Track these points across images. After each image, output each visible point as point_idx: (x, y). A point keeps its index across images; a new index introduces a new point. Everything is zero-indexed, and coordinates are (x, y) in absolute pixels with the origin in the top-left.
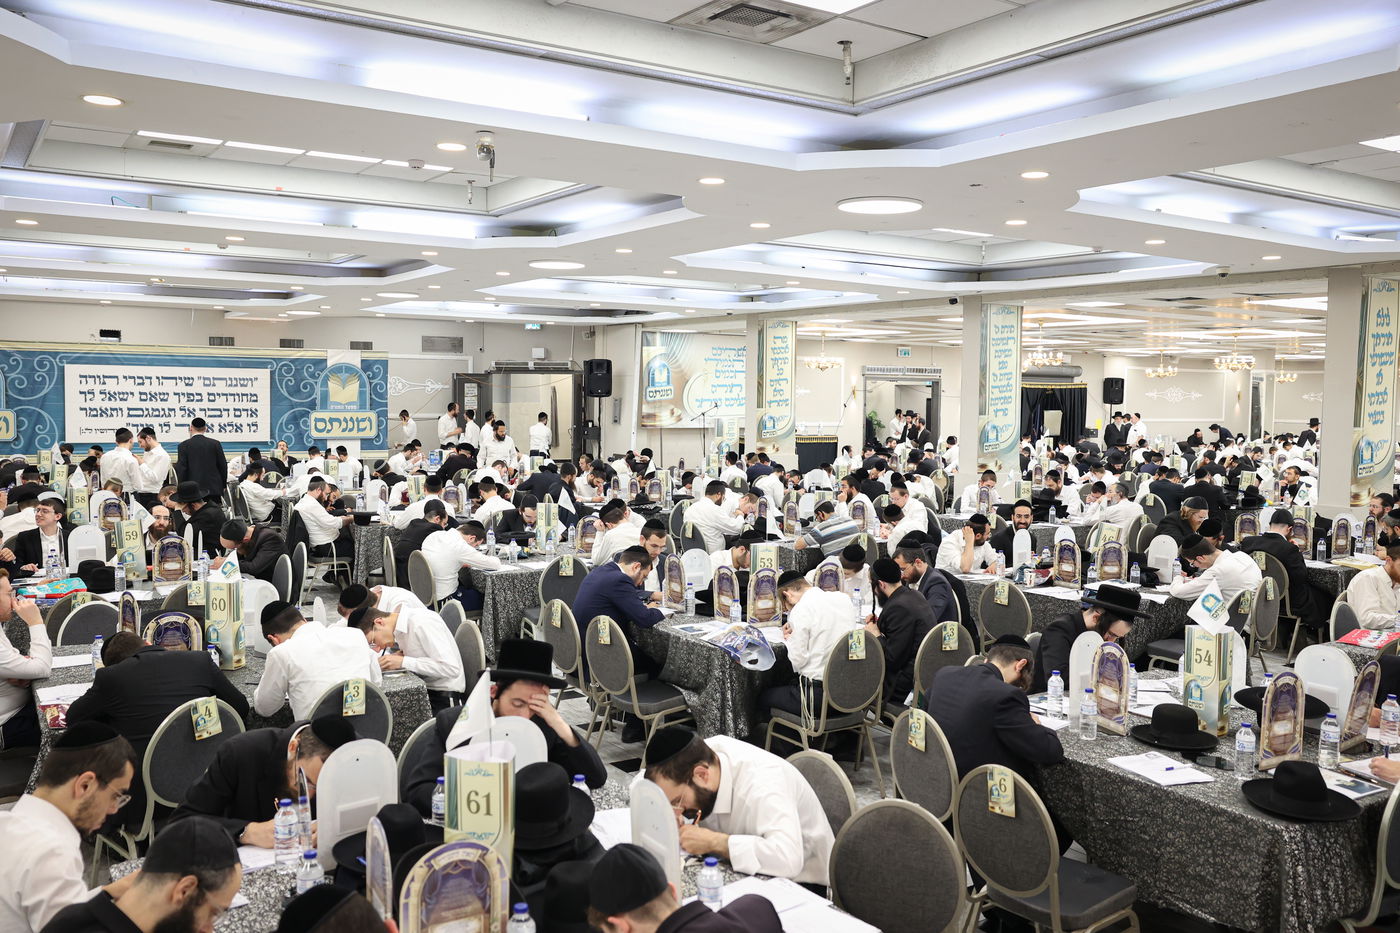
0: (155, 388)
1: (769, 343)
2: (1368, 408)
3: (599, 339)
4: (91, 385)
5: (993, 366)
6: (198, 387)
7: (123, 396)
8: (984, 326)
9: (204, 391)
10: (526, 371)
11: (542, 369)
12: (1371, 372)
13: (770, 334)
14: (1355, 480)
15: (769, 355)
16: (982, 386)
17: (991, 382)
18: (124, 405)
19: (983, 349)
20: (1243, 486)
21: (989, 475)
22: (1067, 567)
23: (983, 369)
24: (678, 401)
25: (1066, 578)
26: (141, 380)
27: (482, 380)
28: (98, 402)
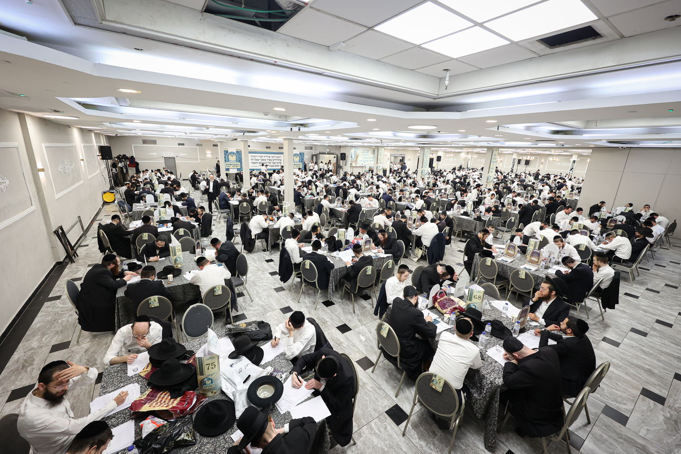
0: (264, 158)
1: (379, 151)
2: (490, 170)
3: (342, 148)
4: (253, 158)
5: (425, 159)
6: (271, 158)
7: (258, 160)
8: (424, 152)
9: (272, 159)
10: (326, 154)
11: (329, 154)
12: (492, 164)
13: (380, 150)
14: (487, 182)
15: (379, 154)
16: (423, 163)
17: (424, 162)
18: (258, 162)
19: (423, 156)
20: (467, 182)
21: (423, 179)
22: (445, 196)
23: (423, 159)
24: (356, 161)
25: (445, 197)
26: (261, 157)
27: (316, 155)
28: (254, 161)
